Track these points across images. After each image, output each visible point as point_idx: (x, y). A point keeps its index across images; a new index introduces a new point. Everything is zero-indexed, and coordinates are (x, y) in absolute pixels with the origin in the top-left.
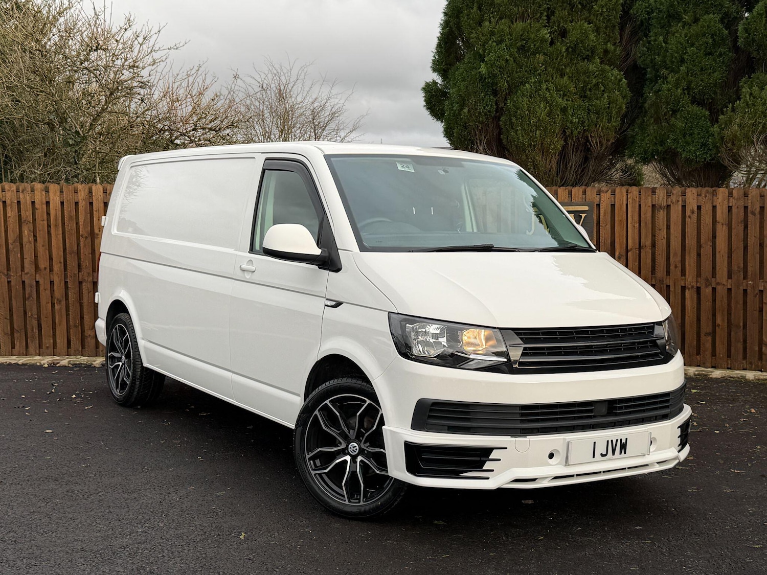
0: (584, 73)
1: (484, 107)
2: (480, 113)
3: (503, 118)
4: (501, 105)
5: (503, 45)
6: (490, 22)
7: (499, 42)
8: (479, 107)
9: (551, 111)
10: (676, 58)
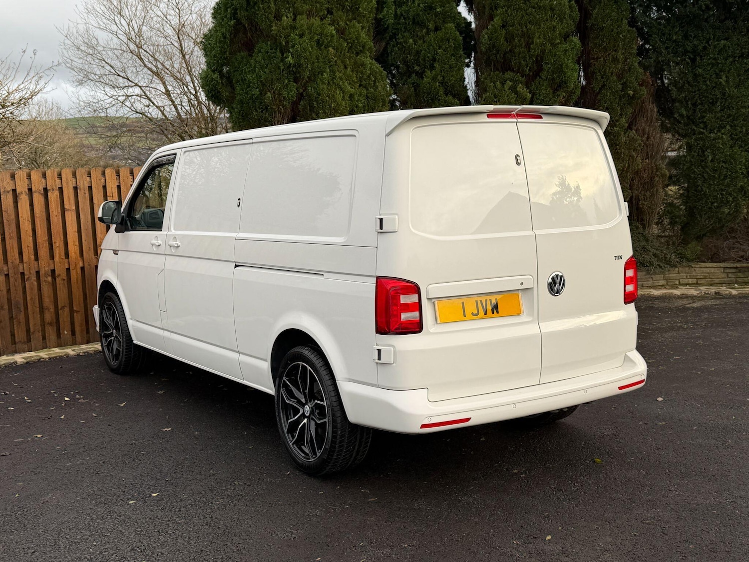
0: (362, 65)
1: (288, 92)
2: (284, 98)
3: (302, 103)
4: (301, 91)
5: (305, 38)
6: (287, 17)
7: (301, 36)
8: (284, 93)
9: (343, 97)
10: (428, 57)
